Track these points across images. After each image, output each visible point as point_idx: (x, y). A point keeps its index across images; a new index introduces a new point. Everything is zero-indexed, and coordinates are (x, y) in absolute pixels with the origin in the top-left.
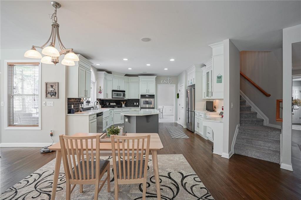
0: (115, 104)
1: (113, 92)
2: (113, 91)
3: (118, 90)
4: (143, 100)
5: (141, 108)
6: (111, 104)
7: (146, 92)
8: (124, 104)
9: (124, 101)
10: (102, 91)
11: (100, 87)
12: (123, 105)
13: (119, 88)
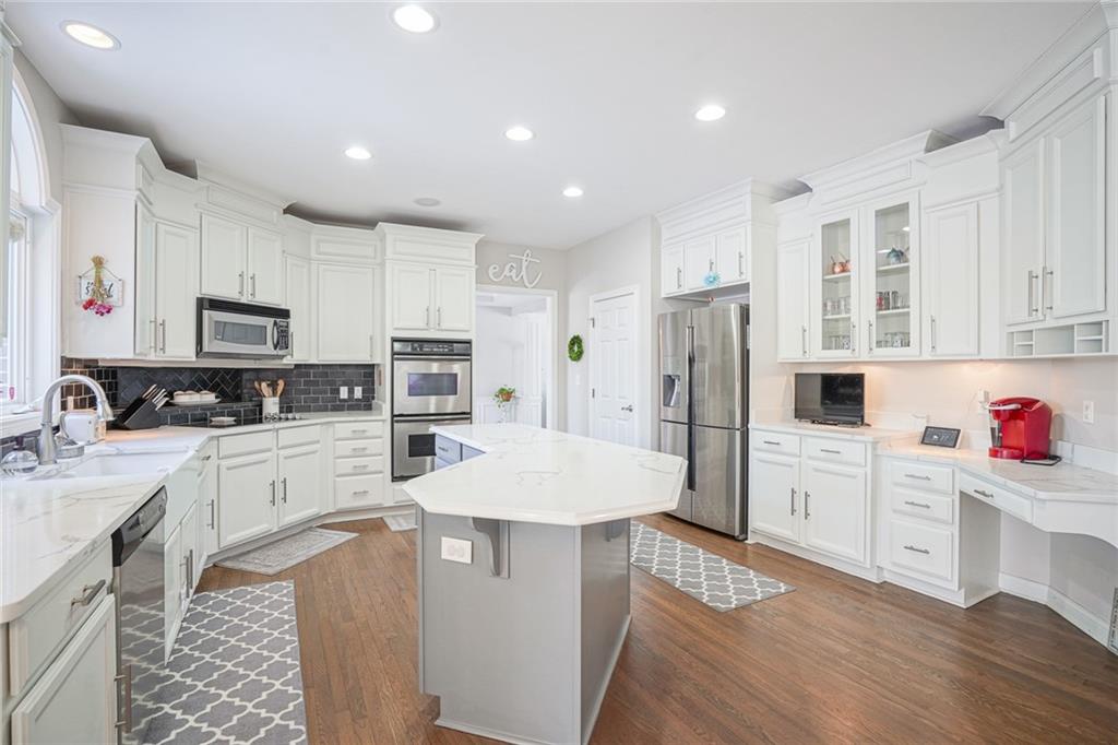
0: (209, 398)
1: (206, 313)
2: (207, 304)
3: (244, 300)
4: (407, 369)
5: (393, 416)
6: (184, 398)
7: (422, 325)
8: (277, 399)
9: (273, 376)
10: (115, 292)
11: (99, 263)
12: (271, 405)
13: (248, 289)
